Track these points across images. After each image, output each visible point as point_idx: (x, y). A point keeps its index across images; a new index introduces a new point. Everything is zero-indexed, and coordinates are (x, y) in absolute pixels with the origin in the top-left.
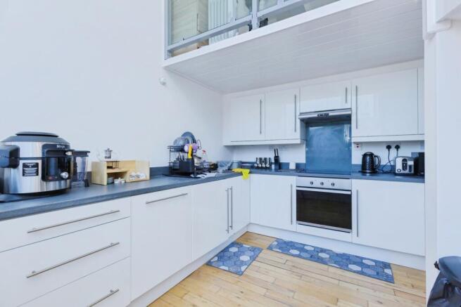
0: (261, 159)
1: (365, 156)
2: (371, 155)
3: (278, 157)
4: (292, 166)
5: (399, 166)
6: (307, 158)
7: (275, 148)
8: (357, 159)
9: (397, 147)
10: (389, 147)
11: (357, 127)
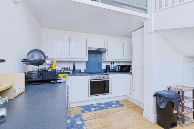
0: (64, 68)
1: (107, 66)
2: (109, 66)
3: (75, 67)
4: (82, 71)
5: (117, 69)
6: (86, 67)
7: (74, 63)
8: (104, 67)
9: (113, 63)
10: (111, 63)
11: (108, 56)
